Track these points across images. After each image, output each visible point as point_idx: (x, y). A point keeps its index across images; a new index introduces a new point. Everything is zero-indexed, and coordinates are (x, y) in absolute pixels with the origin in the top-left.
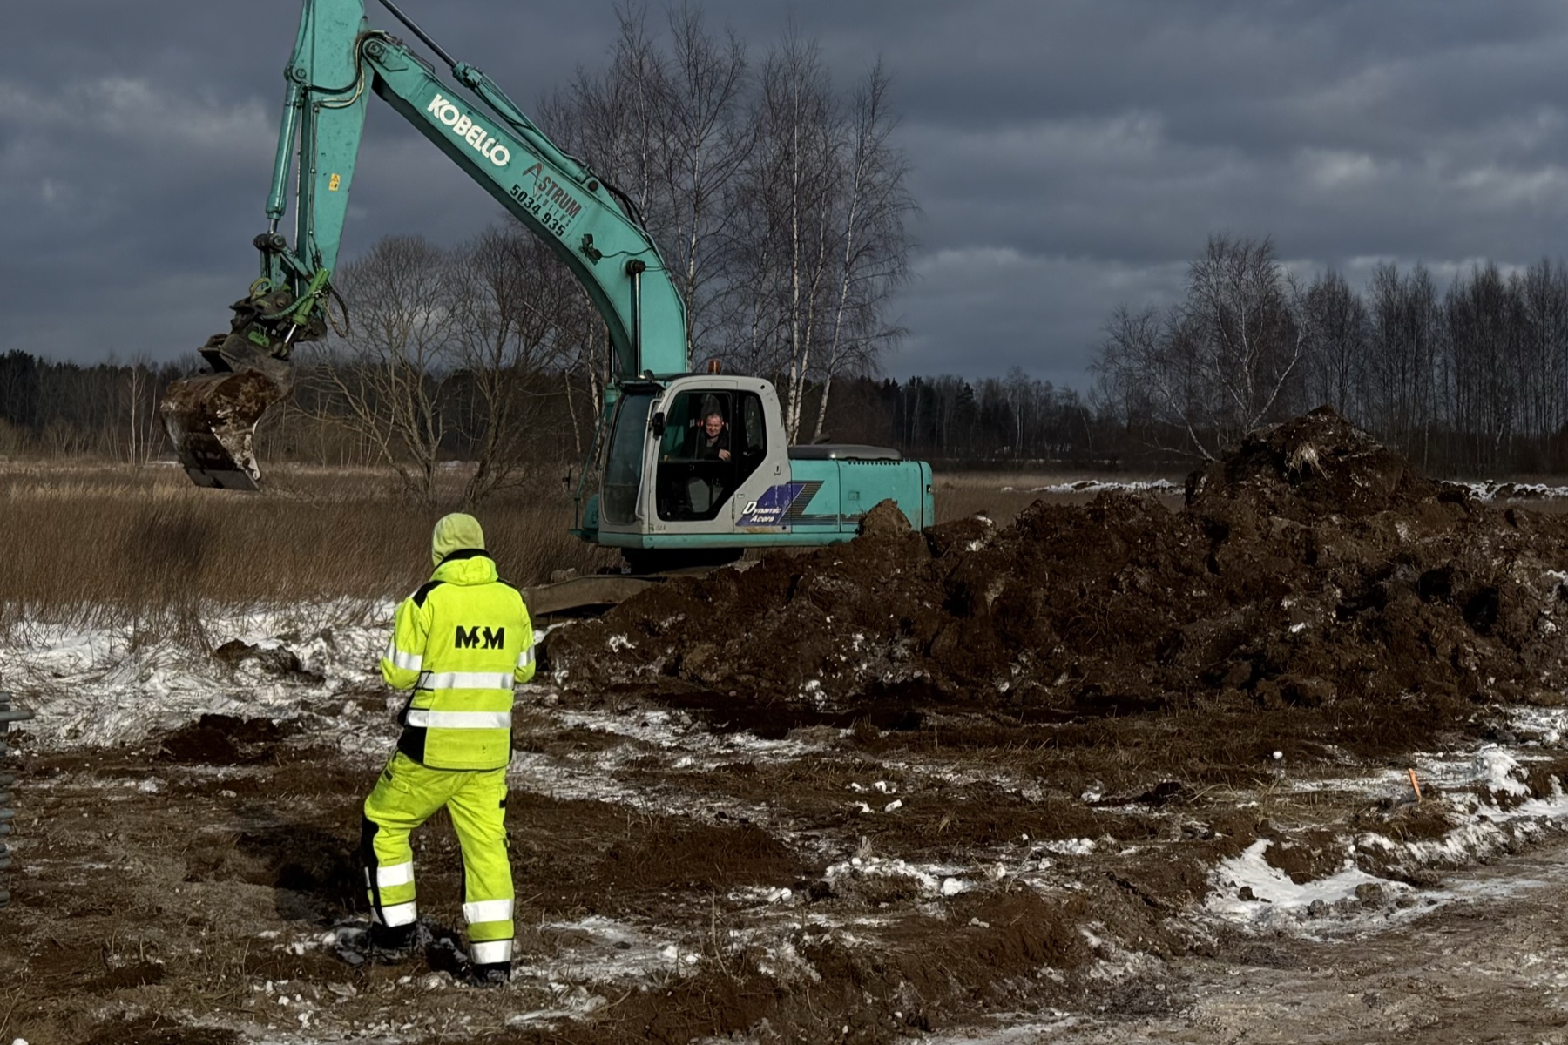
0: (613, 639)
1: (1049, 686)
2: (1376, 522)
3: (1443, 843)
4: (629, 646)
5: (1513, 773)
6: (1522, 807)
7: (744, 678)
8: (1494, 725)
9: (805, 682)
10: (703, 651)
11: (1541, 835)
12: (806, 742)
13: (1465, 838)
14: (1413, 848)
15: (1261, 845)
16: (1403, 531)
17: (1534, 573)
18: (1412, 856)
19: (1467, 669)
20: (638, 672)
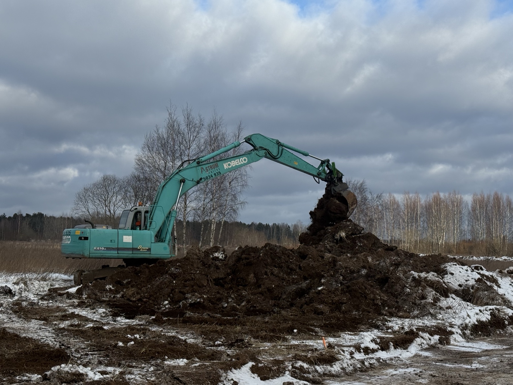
0: (108, 286)
1: (239, 305)
2: (361, 256)
3: (332, 366)
4: (113, 288)
5: (373, 341)
6: (375, 354)
7: (145, 300)
8: (380, 323)
9: (164, 302)
10: (132, 291)
11: (377, 364)
12: (139, 321)
13: (342, 365)
14: (318, 368)
15: (250, 364)
16: (370, 259)
17: (405, 272)
18: (316, 371)
19: (377, 304)
20: (112, 297)
